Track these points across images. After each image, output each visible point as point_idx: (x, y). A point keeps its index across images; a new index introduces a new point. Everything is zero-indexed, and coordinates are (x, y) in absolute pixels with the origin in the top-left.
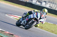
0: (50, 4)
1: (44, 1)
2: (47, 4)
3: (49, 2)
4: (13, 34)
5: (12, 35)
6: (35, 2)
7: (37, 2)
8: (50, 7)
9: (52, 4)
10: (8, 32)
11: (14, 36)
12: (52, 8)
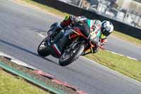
0: (134, 16)
1: (121, 9)
2: (128, 16)
3: (132, 13)
4: (52, 76)
5: (50, 78)
6: (103, 10)
7: (106, 10)
8: (133, 22)
9: (138, 17)
10: (40, 72)
11: (53, 80)
12: (136, 27)
